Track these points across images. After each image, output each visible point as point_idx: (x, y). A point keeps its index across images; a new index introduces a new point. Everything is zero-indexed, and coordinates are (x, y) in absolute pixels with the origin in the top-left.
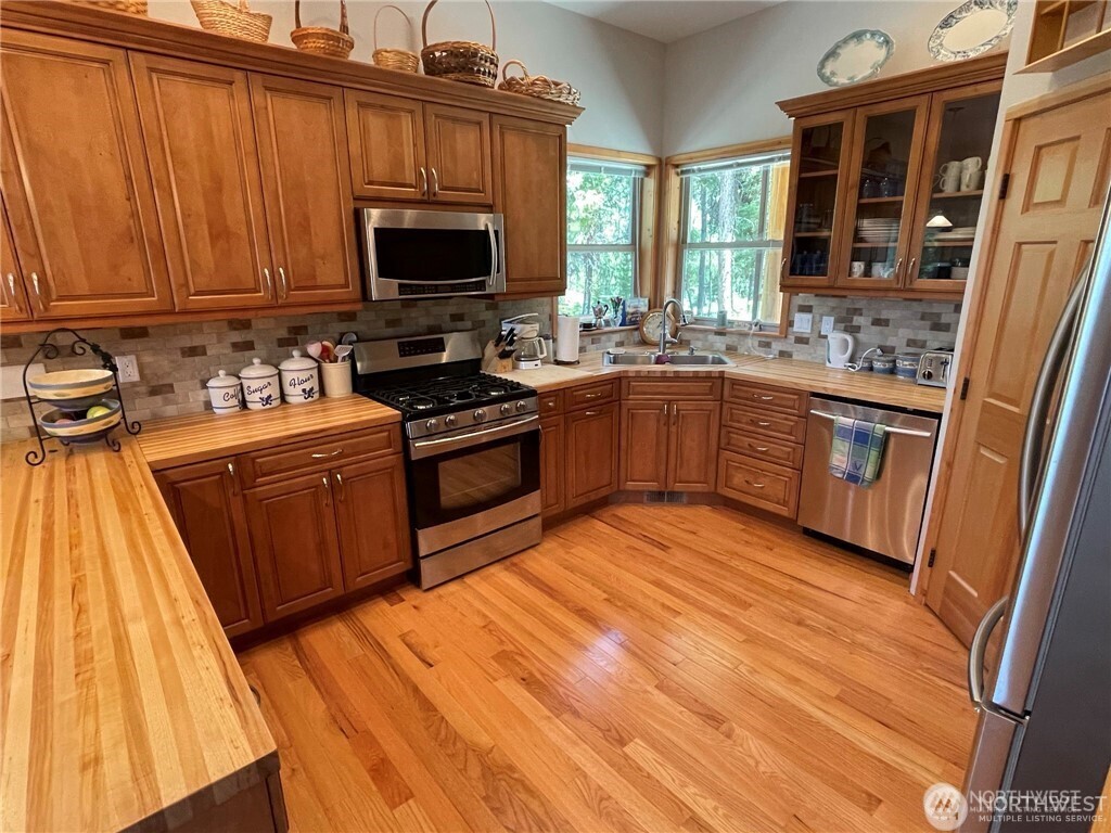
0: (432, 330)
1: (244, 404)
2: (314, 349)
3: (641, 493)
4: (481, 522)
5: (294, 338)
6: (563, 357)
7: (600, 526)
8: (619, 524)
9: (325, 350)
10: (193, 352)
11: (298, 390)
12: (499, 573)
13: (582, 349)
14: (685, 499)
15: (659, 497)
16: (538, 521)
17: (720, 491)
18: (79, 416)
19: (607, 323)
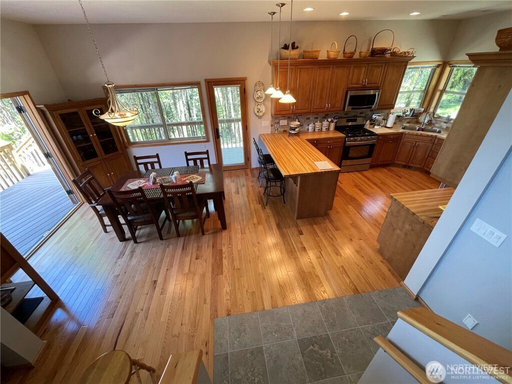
0: (354, 116)
1: (314, 130)
2: (329, 120)
3: (400, 164)
4: (355, 162)
5: (325, 117)
6: (388, 126)
7: (385, 170)
8: (391, 171)
9: (332, 120)
10: (308, 119)
11: (325, 128)
12: (357, 173)
13: (395, 123)
14: (413, 169)
15: (405, 167)
16: (369, 165)
17: (425, 168)
18: (294, 130)
19: (406, 116)
